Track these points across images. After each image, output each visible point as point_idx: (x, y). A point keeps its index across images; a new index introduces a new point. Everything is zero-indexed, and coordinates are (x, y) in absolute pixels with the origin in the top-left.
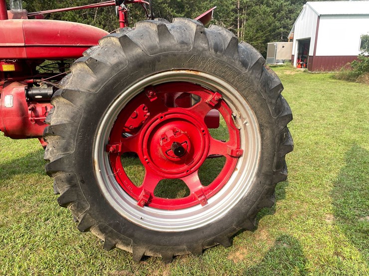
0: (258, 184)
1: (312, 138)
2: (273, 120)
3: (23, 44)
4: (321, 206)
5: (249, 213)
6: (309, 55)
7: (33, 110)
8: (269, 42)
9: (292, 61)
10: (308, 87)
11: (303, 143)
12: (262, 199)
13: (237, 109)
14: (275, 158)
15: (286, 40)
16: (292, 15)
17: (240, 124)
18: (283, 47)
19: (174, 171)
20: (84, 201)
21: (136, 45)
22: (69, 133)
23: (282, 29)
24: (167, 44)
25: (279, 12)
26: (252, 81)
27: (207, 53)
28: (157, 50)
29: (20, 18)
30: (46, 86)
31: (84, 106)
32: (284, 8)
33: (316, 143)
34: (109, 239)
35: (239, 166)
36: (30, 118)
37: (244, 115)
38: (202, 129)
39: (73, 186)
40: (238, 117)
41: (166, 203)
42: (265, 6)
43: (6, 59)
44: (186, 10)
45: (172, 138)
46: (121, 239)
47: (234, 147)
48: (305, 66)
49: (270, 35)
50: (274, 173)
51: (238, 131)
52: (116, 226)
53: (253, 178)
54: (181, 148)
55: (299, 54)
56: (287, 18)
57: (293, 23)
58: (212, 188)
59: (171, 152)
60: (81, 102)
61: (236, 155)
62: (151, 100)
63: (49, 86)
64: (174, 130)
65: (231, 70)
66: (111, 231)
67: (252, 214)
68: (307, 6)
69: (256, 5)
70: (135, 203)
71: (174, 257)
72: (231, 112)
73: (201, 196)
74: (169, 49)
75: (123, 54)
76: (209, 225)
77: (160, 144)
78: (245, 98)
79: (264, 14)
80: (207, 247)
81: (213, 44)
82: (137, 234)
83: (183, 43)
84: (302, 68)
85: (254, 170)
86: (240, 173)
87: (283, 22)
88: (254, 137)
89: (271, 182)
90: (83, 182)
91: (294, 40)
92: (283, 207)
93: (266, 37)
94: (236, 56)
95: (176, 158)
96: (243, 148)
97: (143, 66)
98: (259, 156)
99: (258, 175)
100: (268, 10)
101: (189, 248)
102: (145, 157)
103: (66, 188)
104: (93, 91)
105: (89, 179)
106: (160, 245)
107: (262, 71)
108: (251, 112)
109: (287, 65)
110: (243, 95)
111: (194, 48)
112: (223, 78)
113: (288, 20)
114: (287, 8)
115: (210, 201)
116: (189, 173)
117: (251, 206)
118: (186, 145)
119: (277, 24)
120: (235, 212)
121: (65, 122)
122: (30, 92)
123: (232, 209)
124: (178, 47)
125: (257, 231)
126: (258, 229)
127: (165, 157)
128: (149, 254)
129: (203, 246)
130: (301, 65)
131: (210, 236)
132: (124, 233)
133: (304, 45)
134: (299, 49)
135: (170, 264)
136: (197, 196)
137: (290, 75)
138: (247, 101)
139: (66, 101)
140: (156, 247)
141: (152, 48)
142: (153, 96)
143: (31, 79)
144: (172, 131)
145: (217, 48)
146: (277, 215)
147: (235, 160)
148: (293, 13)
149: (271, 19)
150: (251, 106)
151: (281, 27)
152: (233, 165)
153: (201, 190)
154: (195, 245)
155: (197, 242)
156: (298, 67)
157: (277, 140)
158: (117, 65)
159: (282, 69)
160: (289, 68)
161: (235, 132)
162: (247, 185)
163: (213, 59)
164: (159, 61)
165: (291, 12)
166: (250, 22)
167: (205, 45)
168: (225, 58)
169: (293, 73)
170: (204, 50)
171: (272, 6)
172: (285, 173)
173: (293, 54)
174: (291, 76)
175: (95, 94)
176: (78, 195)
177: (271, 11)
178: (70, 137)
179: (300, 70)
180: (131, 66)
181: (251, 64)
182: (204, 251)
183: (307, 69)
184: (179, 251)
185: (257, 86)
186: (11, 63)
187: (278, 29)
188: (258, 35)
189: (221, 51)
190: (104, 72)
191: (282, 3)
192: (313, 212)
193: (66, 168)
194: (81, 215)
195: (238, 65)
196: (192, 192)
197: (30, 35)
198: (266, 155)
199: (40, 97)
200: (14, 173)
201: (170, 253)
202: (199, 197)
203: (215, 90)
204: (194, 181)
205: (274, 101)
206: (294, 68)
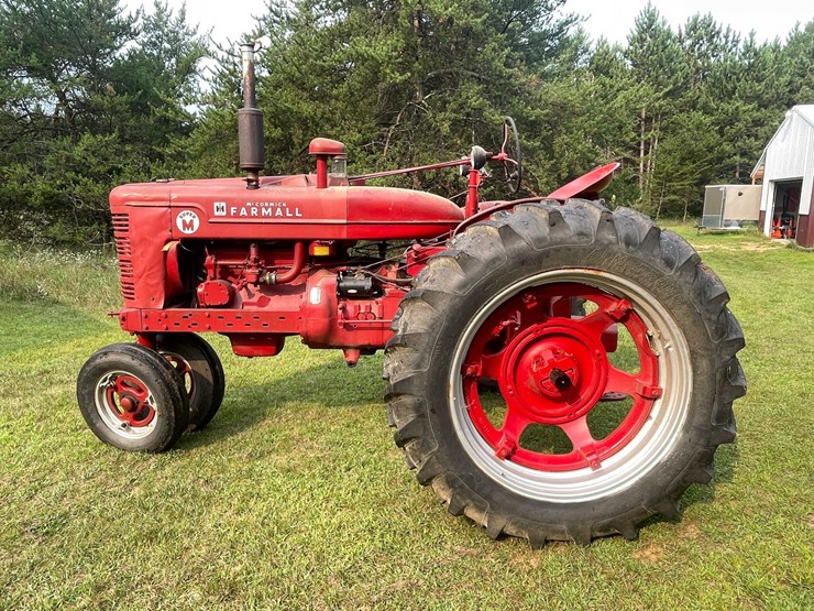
0: (685, 443)
1: (795, 384)
2: (713, 346)
3: (345, 221)
4: (802, 500)
5: (670, 488)
6: (800, 212)
7: (344, 309)
8: (708, 183)
9: (760, 223)
10: (795, 281)
11: (774, 393)
12: (691, 468)
13: (654, 324)
14: (716, 404)
15: (747, 179)
16: (762, 131)
17: (659, 349)
18: (740, 194)
19: (550, 412)
20: (432, 438)
21: (519, 237)
22: (424, 345)
23: (737, 158)
24: (559, 235)
25: (731, 124)
26: (680, 287)
27: (615, 248)
28: (546, 243)
29: (339, 185)
30: (362, 277)
31: (448, 311)
32: (741, 116)
33: (802, 395)
34: (458, 497)
35: (655, 413)
36: (339, 321)
37: (666, 335)
38: (597, 351)
39: (421, 416)
40: (655, 337)
41: (536, 460)
42: (700, 113)
43: (321, 240)
44: (544, 133)
45: (551, 362)
46: (473, 500)
47: (648, 383)
48: (790, 234)
49: (710, 170)
50: (713, 428)
51: (655, 359)
52: (469, 480)
53: (678, 434)
54: (566, 378)
55: (776, 209)
56: (749, 136)
57: (763, 147)
58: (609, 444)
59: (549, 381)
60: (443, 306)
61: (651, 395)
62: (529, 307)
63: (367, 276)
64: (554, 350)
65: (648, 270)
66: (461, 487)
67: (675, 491)
68: (795, 114)
69: (681, 112)
70: (493, 452)
71: (547, 542)
72: (644, 328)
73: (592, 454)
74: (562, 241)
75: (502, 247)
76: (603, 500)
77: (531, 369)
78: (669, 310)
79: (698, 128)
80: (599, 534)
81: (623, 236)
82: (497, 497)
83: (581, 234)
84: (783, 237)
85: (679, 420)
86: (657, 425)
87: (740, 144)
88: (681, 369)
89: (709, 442)
90: (433, 411)
91: (766, 181)
92: (729, 495)
93: (701, 173)
94: (656, 252)
95: (555, 392)
96: (663, 384)
97: (524, 262)
98: (688, 398)
99: (686, 429)
100: (708, 120)
101: (571, 531)
102: (509, 387)
103: (411, 417)
104: (460, 293)
105: (441, 409)
106: (527, 518)
107: (696, 274)
108: (677, 331)
109: (749, 231)
110: (665, 306)
111: (597, 241)
112: (636, 281)
113: (752, 139)
114: (750, 116)
115: (605, 464)
116: (573, 418)
117: (673, 477)
118: (571, 373)
119: (728, 148)
120: (645, 483)
121: (420, 331)
122: (341, 284)
123: (642, 479)
124: (575, 239)
125: (681, 525)
126: (683, 522)
127: (537, 390)
128: (510, 530)
129: (592, 530)
130: (782, 231)
131: (604, 517)
132: (478, 492)
133: (788, 192)
134: (776, 200)
135: (540, 551)
136: (584, 455)
137: (754, 254)
138: (672, 315)
139: (425, 304)
140: (522, 520)
141: (539, 240)
142: (532, 301)
143: (343, 265)
144: (551, 352)
145: (628, 242)
146: (717, 506)
147: (648, 402)
148: (762, 125)
149: (714, 137)
150: (677, 322)
151: (735, 154)
152: (644, 411)
153: (592, 446)
154: (580, 527)
155: (583, 522)
156: (773, 236)
157: (718, 376)
158: (494, 260)
159: (737, 240)
160: (751, 238)
161: (650, 359)
162: (667, 444)
163: (623, 255)
164: (548, 257)
165: (758, 123)
166: (667, 145)
167: (612, 237)
168: (640, 255)
169: (761, 250)
170: (611, 243)
171: (715, 113)
172: (732, 430)
173: (762, 209)
174: (758, 254)
175: (461, 297)
176: (425, 429)
177: (713, 123)
178: (425, 351)
179: (778, 244)
180: (510, 263)
181: (679, 264)
182: (593, 540)
183: (795, 241)
184: (555, 532)
185: (688, 293)
186: (326, 245)
187: (729, 157)
188: (685, 169)
189: (635, 245)
190: (476, 269)
191: (737, 107)
192: (785, 508)
193: (415, 390)
194: (425, 458)
195: (659, 264)
196: (577, 447)
197: (355, 208)
198: (700, 398)
199: (354, 291)
200: (284, 399)
201: (541, 534)
202: (588, 455)
203: (621, 296)
204: (580, 431)
205: (714, 317)
206: (766, 239)
